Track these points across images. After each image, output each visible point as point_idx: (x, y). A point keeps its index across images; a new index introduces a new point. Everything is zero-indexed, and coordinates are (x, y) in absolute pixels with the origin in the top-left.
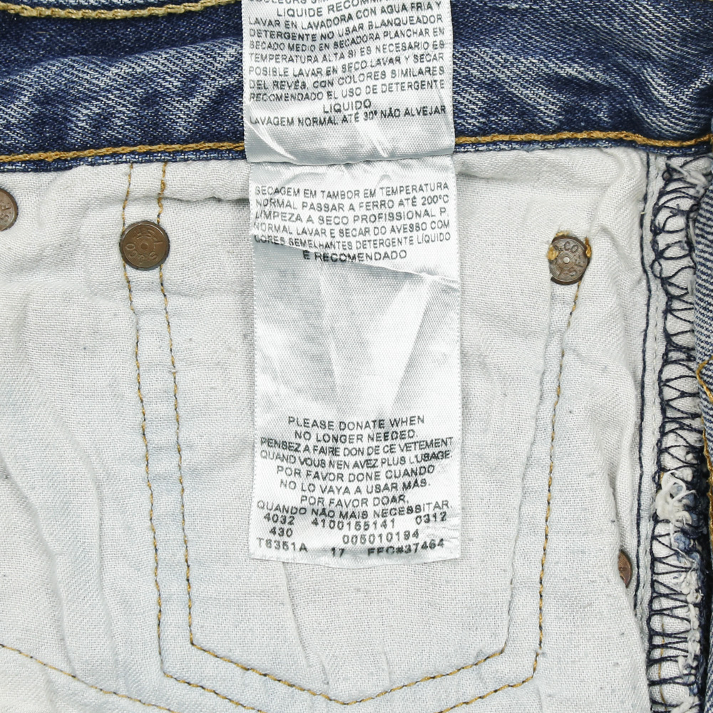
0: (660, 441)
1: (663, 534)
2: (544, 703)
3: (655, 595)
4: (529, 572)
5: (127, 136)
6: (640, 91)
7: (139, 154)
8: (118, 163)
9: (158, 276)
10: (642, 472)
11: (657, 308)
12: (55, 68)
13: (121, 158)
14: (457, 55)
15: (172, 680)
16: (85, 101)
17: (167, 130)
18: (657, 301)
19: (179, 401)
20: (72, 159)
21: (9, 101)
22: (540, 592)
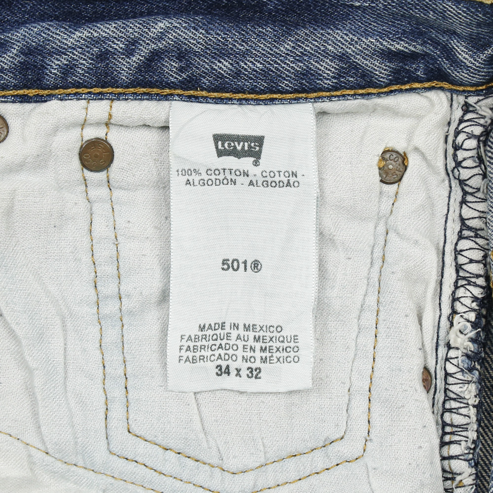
0: (454, 293)
1: (453, 357)
2: (370, 474)
3: (447, 398)
4: (362, 384)
5: (86, 81)
6: (448, 55)
7: (94, 94)
8: (79, 99)
9: (105, 176)
10: (441, 314)
11: (455, 199)
12: (36, 29)
13: (81, 96)
14: (318, 35)
15: (116, 456)
16: (56, 54)
17: (114, 78)
18: (456, 194)
19: (120, 264)
20: (47, 95)
21: (3, 52)
22: (369, 398)
